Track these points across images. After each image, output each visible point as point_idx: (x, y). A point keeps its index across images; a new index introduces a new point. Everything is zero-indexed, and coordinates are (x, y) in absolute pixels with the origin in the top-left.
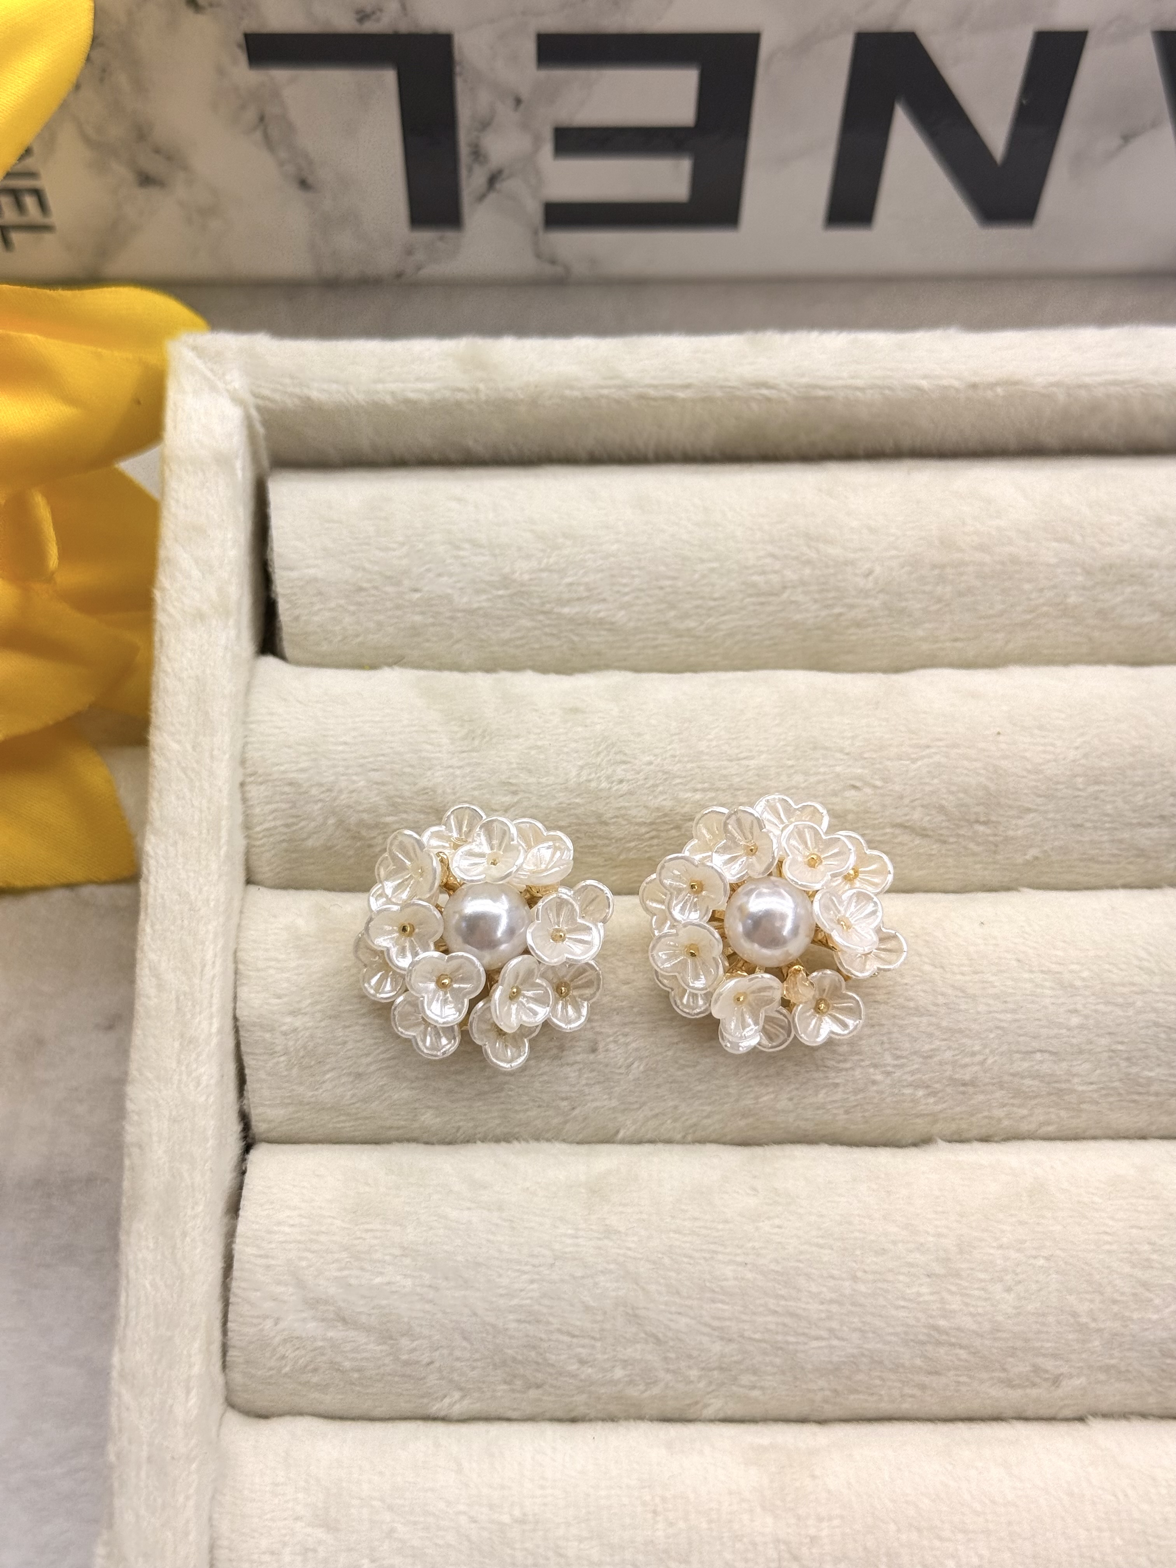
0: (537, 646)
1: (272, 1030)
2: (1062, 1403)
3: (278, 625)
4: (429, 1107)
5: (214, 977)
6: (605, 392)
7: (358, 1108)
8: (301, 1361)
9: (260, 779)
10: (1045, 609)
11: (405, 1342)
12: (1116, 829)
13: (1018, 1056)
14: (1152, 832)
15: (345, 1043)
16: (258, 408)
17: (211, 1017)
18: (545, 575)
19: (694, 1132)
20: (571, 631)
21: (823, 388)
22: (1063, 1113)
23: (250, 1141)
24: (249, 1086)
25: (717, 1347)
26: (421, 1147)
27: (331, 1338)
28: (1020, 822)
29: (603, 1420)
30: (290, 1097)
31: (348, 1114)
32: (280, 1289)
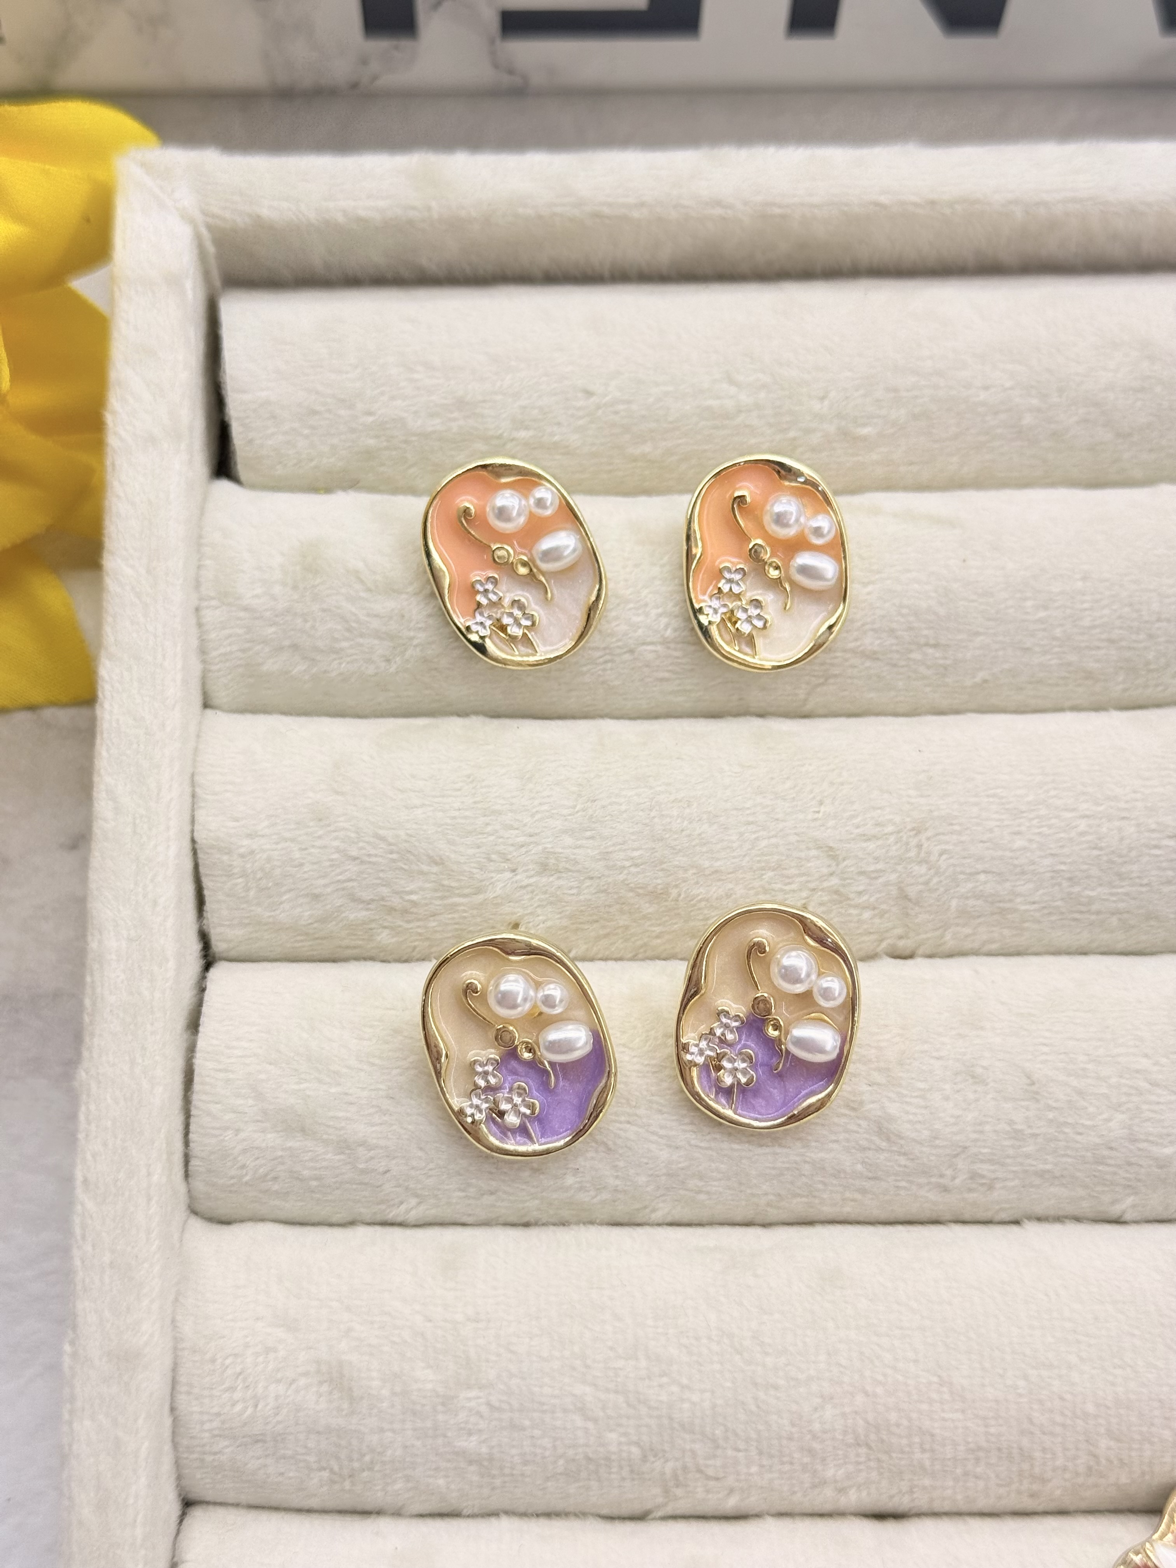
1: (229, 852)
2: (997, 1207)
3: (232, 448)
4: (385, 927)
5: (170, 801)
6: (558, 210)
7: (315, 928)
8: (261, 1170)
9: (215, 604)
10: (999, 431)
11: (361, 1151)
12: (1064, 653)
13: (962, 876)
15: (302, 865)
16: (209, 227)
17: (169, 840)
19: (645, 952)
21: (780, 206)
22: (1006, 932)
23: (210, 959)
24: (208, 906)
25: (664, 1155)
26: (378, 966)
27: (290, 1147)
28: (970, 645)
29: (554, 1224)
30: (248, 917)
31: (307, 934)
32: (240, 1101)
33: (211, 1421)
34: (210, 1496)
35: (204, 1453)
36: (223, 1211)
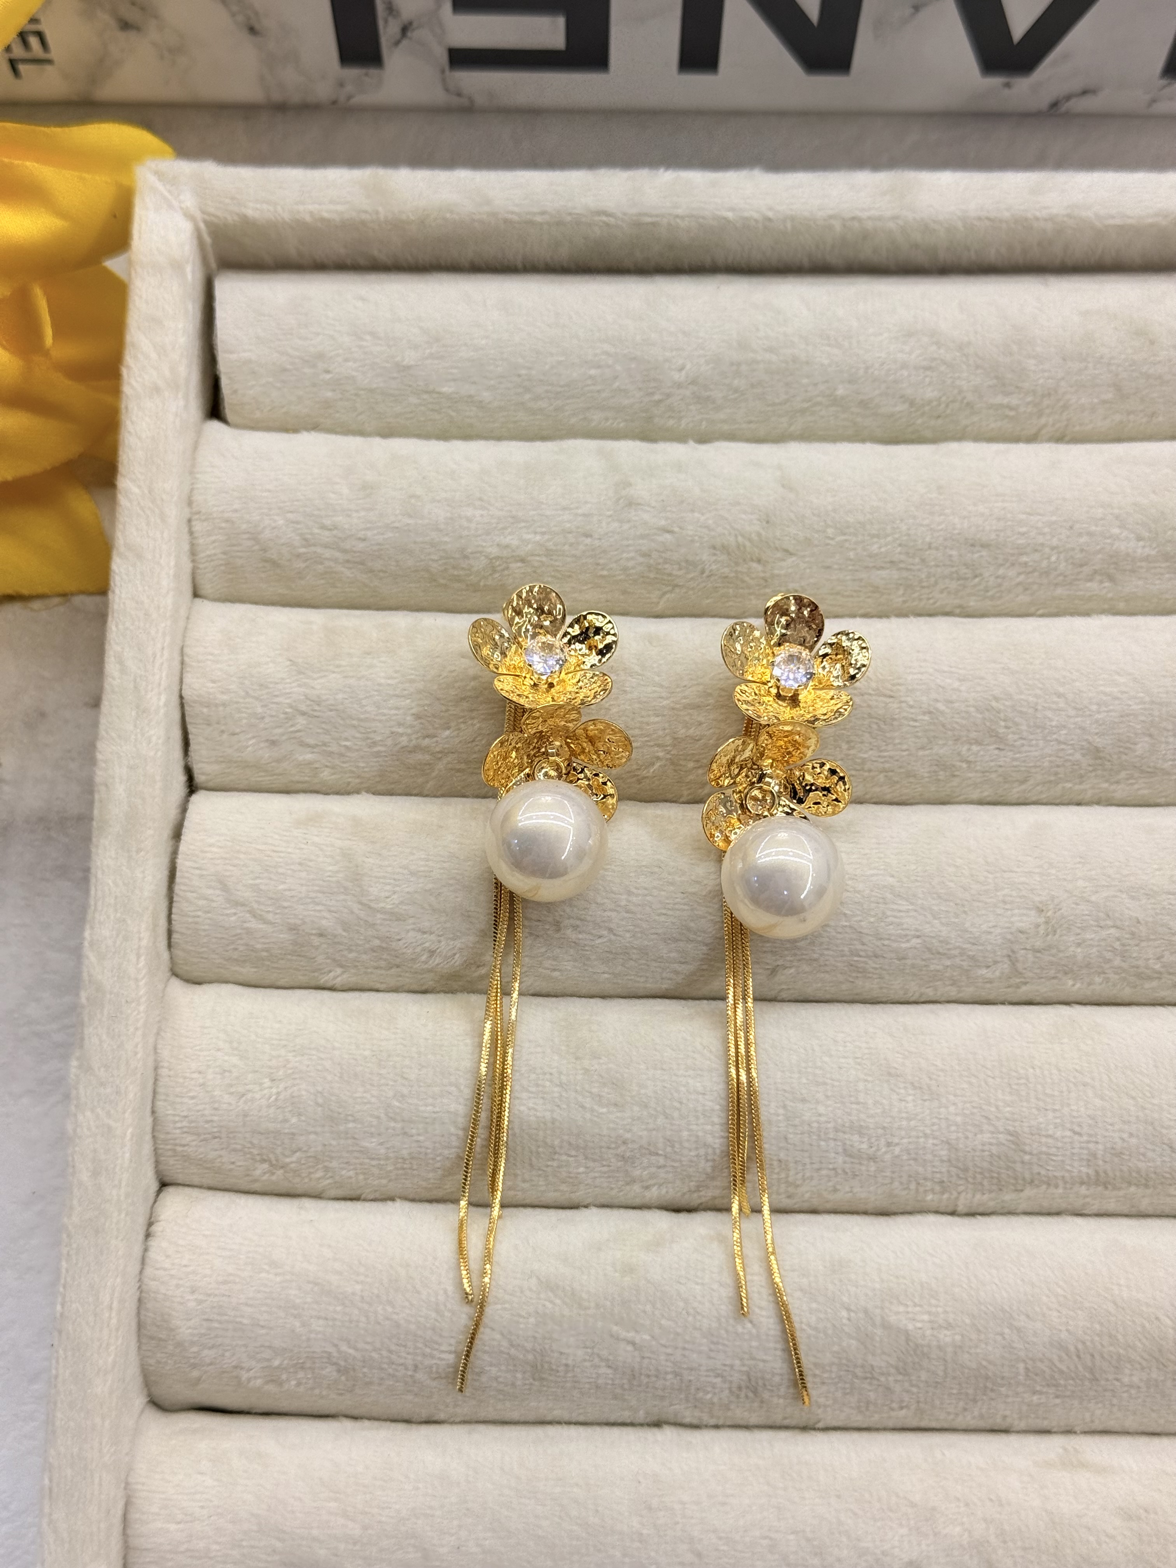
0: (422, 419)
1: (208, 706)
2: (778, 988)
3: (222, 398)
4: (327, 766)
5: (162, 664)
6: (478, 217)
7: (273, 767)
9: (203, 518)
10: (819, 399)
12: (857, 571)
14: (884, 573)
15: (263, 718)
16: (206, 222)
17: (160, 694)
18: (429, 362)
20: (449, 407)
21: (650, 216)
23: (192, 788)
24: (192, 748)
26: (320, 797)
27: (247, 928)
28: (783, 564)
29: (445, 992)
30: (222, 756)
31: (266, 771)
32: (210, 891)
33: (181, 1121)
34: (180, 1178)
35: (176, 1145)
36: (196, 974)
